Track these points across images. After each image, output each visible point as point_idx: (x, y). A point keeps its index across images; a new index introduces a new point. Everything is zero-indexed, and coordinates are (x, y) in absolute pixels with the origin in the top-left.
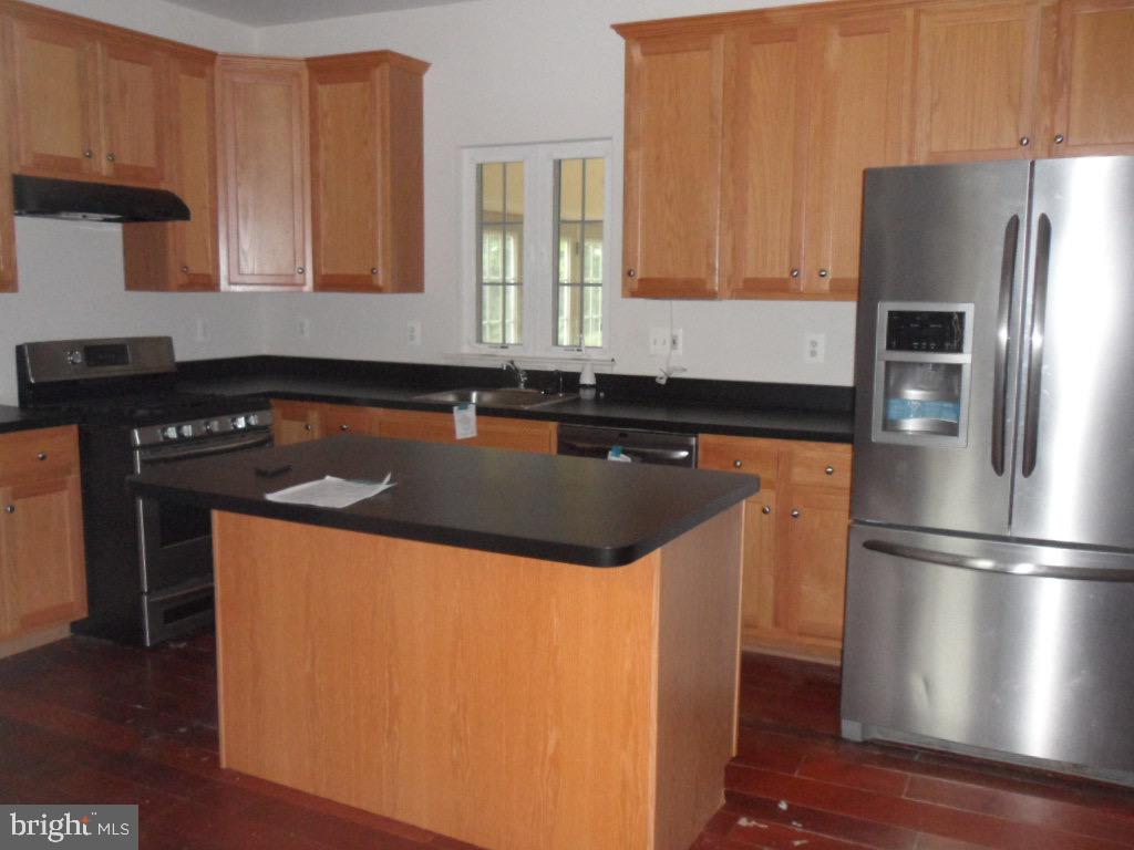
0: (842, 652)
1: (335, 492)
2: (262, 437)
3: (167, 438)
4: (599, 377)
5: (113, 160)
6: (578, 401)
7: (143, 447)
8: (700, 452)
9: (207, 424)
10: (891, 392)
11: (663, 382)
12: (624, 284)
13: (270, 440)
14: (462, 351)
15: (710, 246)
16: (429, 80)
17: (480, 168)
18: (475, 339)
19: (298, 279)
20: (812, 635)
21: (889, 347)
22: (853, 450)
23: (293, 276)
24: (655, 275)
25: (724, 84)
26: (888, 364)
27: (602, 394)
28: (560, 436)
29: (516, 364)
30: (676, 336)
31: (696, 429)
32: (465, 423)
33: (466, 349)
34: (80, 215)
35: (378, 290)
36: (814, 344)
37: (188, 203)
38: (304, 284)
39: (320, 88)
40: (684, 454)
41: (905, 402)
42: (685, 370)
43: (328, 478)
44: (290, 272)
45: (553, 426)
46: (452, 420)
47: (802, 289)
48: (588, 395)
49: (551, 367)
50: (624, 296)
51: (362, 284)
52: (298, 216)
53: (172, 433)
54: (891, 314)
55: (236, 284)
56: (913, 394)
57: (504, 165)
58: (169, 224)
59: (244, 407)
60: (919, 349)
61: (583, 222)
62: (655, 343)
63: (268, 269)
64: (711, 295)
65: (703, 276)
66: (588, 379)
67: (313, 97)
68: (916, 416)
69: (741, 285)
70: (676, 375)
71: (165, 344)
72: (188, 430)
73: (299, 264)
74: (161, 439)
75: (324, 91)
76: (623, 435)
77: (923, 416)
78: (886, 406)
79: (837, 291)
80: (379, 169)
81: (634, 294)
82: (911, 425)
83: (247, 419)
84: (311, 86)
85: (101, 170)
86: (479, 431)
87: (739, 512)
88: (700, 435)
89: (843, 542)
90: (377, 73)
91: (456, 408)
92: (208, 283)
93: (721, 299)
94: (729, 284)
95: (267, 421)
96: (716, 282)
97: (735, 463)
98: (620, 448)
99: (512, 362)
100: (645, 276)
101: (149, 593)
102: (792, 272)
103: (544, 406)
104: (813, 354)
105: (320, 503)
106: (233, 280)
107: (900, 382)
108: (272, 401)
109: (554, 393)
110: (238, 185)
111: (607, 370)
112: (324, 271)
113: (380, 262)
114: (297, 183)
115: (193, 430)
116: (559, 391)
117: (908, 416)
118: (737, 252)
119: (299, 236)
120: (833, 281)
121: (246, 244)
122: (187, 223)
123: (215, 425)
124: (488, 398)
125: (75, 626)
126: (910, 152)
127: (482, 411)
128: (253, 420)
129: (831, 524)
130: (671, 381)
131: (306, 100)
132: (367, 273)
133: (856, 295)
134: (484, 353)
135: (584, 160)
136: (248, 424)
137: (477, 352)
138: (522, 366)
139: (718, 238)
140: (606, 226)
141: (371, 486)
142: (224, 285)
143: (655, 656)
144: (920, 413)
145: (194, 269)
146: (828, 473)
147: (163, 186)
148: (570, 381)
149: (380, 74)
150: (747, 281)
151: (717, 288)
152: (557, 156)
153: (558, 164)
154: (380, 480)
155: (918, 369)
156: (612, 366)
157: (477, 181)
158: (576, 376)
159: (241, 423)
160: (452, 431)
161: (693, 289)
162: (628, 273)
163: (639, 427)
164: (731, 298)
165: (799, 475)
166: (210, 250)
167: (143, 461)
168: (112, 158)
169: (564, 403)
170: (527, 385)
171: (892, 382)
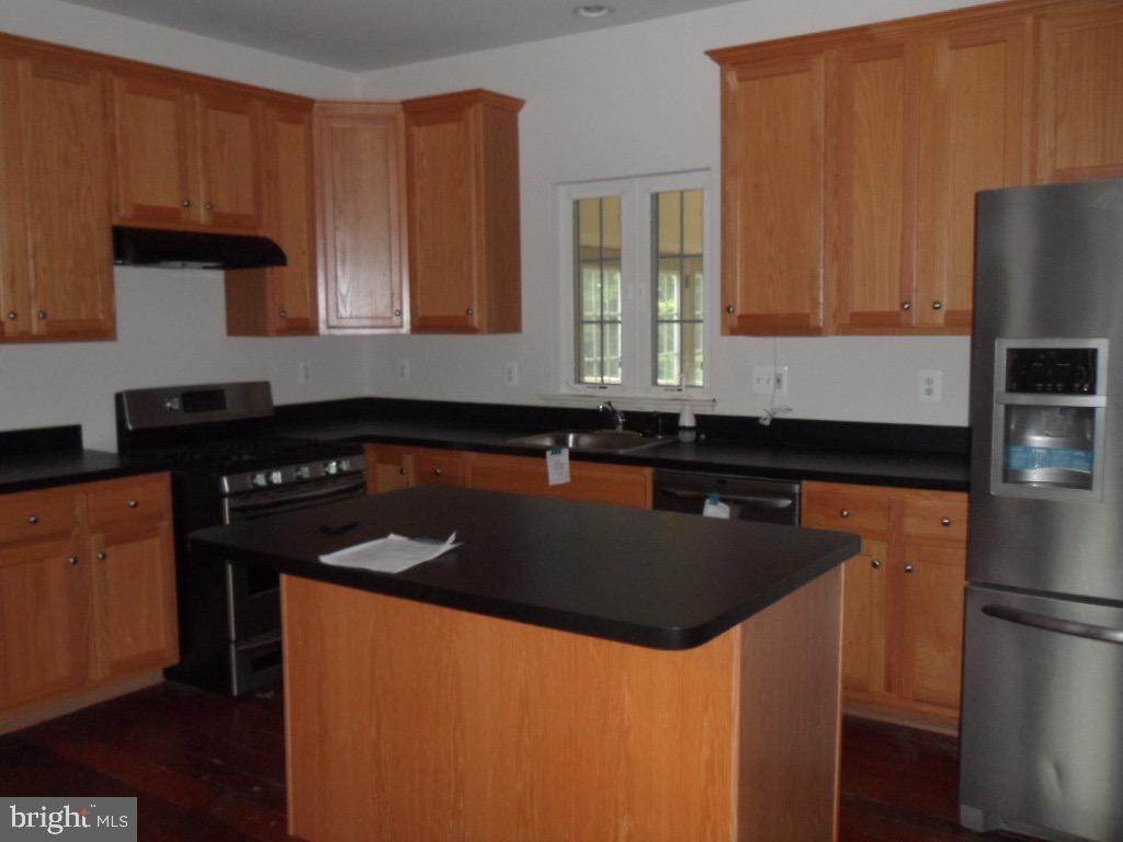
0: (960, 720)
1: (394, 554)
2: (355, 484)
3: (255, 485)
4: (699, 418)
5: (212, 207)
6: (677, 444)
7: (231, 495)
8: (804, 501)
9: (297, 470)
10: (1013, 439)
11: (767, 423)
12: (724, 321)
13: (363, 485)
14: (561, 392)
15: (814, 277)
16: (525, 118)
17: (577, 204)
18: (573, 378)
19: (396, 320)
20: (927, 702)
21: (1009, 390)
22: (970, 501)
23: (391, 318)
24: (756, 311)
25: (826, 106)
26: (1008, 408)
27: (703, 436)
28: (657, 484)
29: (614, 405)
30: (781, 375)
31: (799, 476)
32: (558, 468)
33: (563, 391)
34: (179, 264)
35: (472, 330)
36: (929, 381)
37: (286, 249)
38: (401, 326)
39: (416, 130)
40: (787, 502)
41: (1028, 449)
42: (790, 410)
43: (392, 537)
44: (388, 314)
45: (648, 471)
46: (545, 465)
47: (914, 323)
48: (687, 437)
49: (650, 408)
50: (723, 334)
51: (457, 325)
52: (395, 258)
53: (260, 480)
54: (1011, 352)
55: (334, 327)
56: (1037, 440)
57: (601, 200)
58: (268, 270)
59: (336, 452)
60: (1044, 391)
61: (682, 256)
62: (758, 381)
63: (365, 312)
64: (815, 332)
65: (807, 311)
66: (687, 421)
67: (409, 137)
68: (1042, 466)
69: (848, 321)
70: (780, 415)
71: (264, 388)
72: (277, 477)
73: (397, 307)
74: (252, 487)
75: (420, 133)
76: (722, 482)
77: (1049, 466)
78: (1007, 454)
79: (952, 326)
80: (474, 208)
81: (734, 332)
82: (1036, 475)
83: (338, 465)
84: (407, 128)
85: (200, 218)
86: (572, 477)
87: (838, 576)
88: (805, 483)
89: (960, 605)
90: (470, 113)
91: (548, 453)
92: (306, 326)
93: (826, 335)
94: (835, 320)
95: (360, 466)
96: (821, 318)
97: (842, 513)
98: (717, 496)
99: (609, 404)
100: (744, 312)
101: (236, 642)
102: (903, 305)
103: (642, 449)
104: (929, 392)
105: (375, 566)
106: (331, 324)
107: (1023, 427)
108: (366, 446)
109: (654, 435)
110: (335, 228)
111: (708, 411)
112: (420, 313)
113: (475, 303)
114: (395, 225)
115: (283, 477)
116: (658, 433)
117: (1032, 467)
118: (843, 287)
119: (396, 279)
120: (948, 313)
121: (343, 288)
122: (284, 269)
123: (305, 471)
124: (586, 441)
125: (167, 672)
126: (1033, 170)
127: (575, 456)
128: (345, 466)
129: (947, 579)
130: (775, 422)
131: (402, 142)
132: (462, 313)
133: (970, 330)
134: (583, 393)
135: (682, 193)
136: (339, 469)
137: (574, 392)
138: (619, 407)
139: (821, 271)
140: (706, 261)
141: (436, 546)
142: (322, 328)
143: (735, 743)
144: (1045, 463)
145: (291, 314)
146: (945, 524)
147: (261, 233)
148: (669, 422)
149: (475, 115)
150: (854, 316)
151: (821, 324)
152: (655, 189)
153: (655, 198)
154: (444, 539)
155: (1044, 413)
156: (713, 407)
157: (574, 217)
158: (675, 417)
159: (333, 468)
160: (545, 476)
161: (797, 326)
162: (727, 310)
163: (738, 473)
164: (837, 334)
165: (912, 525)
166: (308, 295)
167: (231, 509)
168: (210, 206)
169: (663, 446)
170: (626, 426)
171: (1013, 427)
